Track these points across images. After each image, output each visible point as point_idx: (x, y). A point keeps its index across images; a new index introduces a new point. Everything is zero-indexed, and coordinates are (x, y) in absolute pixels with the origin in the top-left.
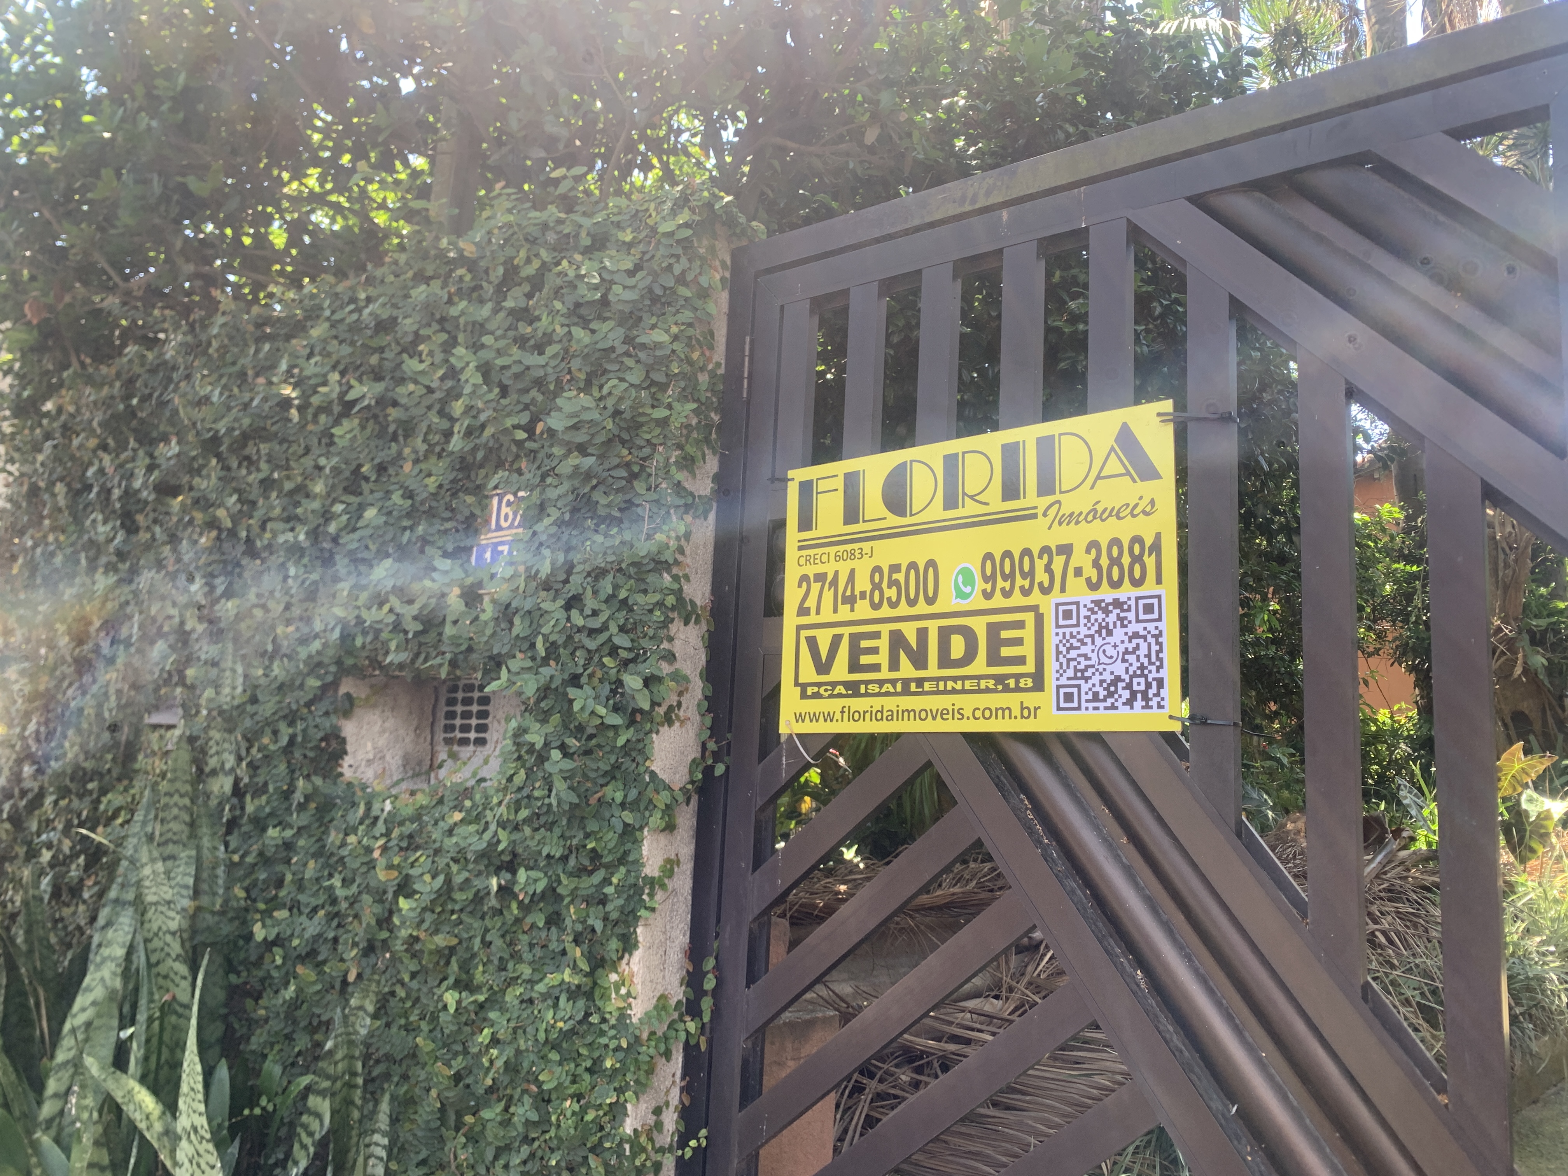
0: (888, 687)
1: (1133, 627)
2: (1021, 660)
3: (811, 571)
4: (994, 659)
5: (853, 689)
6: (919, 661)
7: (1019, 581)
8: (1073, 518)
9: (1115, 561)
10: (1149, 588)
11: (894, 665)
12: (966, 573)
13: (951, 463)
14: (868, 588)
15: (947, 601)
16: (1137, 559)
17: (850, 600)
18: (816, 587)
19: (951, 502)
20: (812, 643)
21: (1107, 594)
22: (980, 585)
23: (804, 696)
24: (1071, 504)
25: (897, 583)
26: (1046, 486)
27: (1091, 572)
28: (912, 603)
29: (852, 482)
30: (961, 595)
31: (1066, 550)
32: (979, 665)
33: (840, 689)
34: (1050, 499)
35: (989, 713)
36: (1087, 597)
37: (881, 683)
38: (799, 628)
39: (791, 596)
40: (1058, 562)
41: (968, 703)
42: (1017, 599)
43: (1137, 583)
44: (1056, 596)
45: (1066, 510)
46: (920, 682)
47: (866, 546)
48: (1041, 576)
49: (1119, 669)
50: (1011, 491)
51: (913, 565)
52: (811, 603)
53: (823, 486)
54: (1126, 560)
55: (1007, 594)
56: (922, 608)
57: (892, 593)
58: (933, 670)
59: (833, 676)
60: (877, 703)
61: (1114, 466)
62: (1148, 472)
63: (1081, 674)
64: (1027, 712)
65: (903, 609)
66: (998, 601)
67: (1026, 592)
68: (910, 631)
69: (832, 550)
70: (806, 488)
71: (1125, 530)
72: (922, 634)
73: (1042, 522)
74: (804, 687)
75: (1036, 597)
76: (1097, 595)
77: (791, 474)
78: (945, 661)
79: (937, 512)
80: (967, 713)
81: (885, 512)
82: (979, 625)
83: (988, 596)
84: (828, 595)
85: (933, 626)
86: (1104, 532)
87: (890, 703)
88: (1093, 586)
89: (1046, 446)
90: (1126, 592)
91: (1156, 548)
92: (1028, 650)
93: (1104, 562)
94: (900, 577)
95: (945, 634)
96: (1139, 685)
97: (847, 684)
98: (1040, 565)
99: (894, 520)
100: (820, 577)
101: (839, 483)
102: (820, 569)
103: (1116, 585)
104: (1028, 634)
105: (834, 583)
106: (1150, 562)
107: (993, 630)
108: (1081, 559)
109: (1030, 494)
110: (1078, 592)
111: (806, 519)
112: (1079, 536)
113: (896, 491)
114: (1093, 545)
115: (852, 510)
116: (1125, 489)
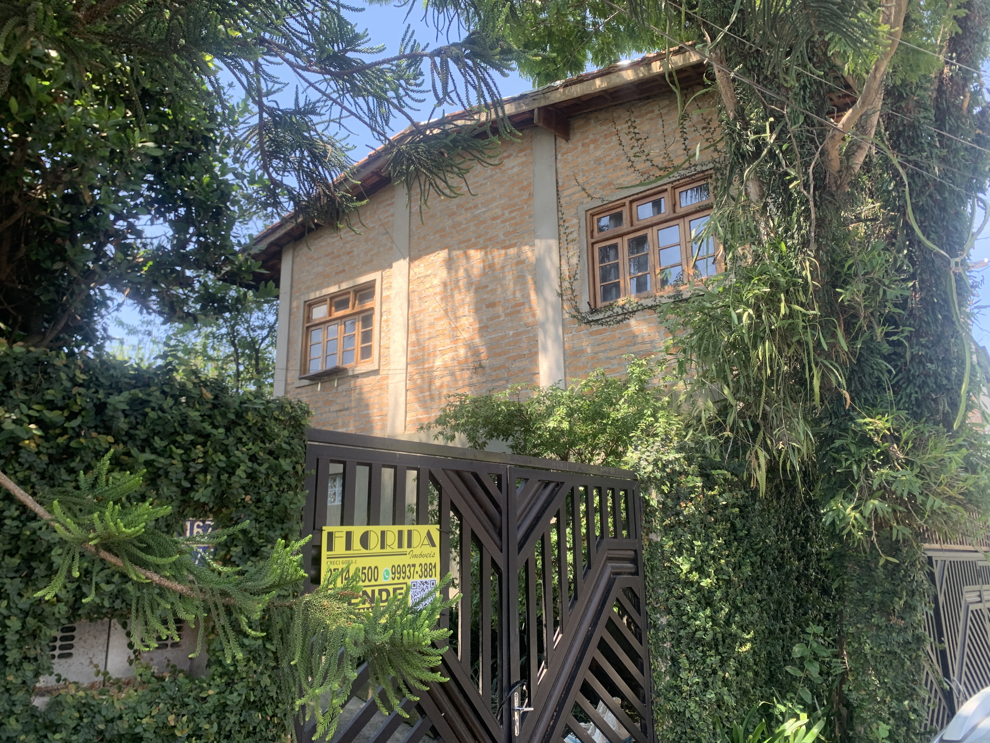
1: (429, 589)
3: (332, 567)
7: (402, 575)
8: (416, 556)
9: (426, 570)
10: (433, 578)
12: (387, 571)
13: (383, 533)
15: (381, 581)
16: (431, 570)
19: (383, 547)
21: (424, 579)
22: (391, 575)
24: (417, 551)
26: (409, 546)
27: (420, 573)
28: (370, 581)
29: (349, 535)
30: (385, 578)
31: (414, 565)
34: (410, 549)
36: (418, 580)
39: (324, 577)
40: (412, 569)
42: (401, 581)
43: (431, 576)
44: (411, 580)
47: (354, 559)
48: (408, 573)
50: (400, 545)
51: (370, 568)
53: (337, 534)
54: (428, 570)
55: (399, 579)
56: (373, 582)
61: (426, 542)
62: (433, 545)
65: (367, 583)
66: (396, 581)
67: (404, 578)
68: (369, 591)
69: (341, 560)
70: (330, 535)
71: (428, 561)
72: (373, 592)
73: (408, 556)
75: (406, 580)
76: (422, 580)
77: (324, 528)
79: (378, 550)
81: (360, 547)
82: (391, 589)
83: (393, 579)
85: (377, 589)
86: (423, 561)
88: (421, 577)
89: (410, 532)
90: (428, 579)
91: (435, 567)
93: (423, 570)
94: (366, 571)
95: (380, 592)
98: (408, 569)
99: (364, 551)
100: (336, 570)
101: (344, 535)
102: (336, 567)
103: (426, 577)
107: (395, 590)
108: (418, 569)
109: (405, 549)
110: (417, 579)
111: (330, 548)
112: (417, 561)
113: (365, 541)
114: (421, 565)
115: (348, 546)
116: (428, 549)
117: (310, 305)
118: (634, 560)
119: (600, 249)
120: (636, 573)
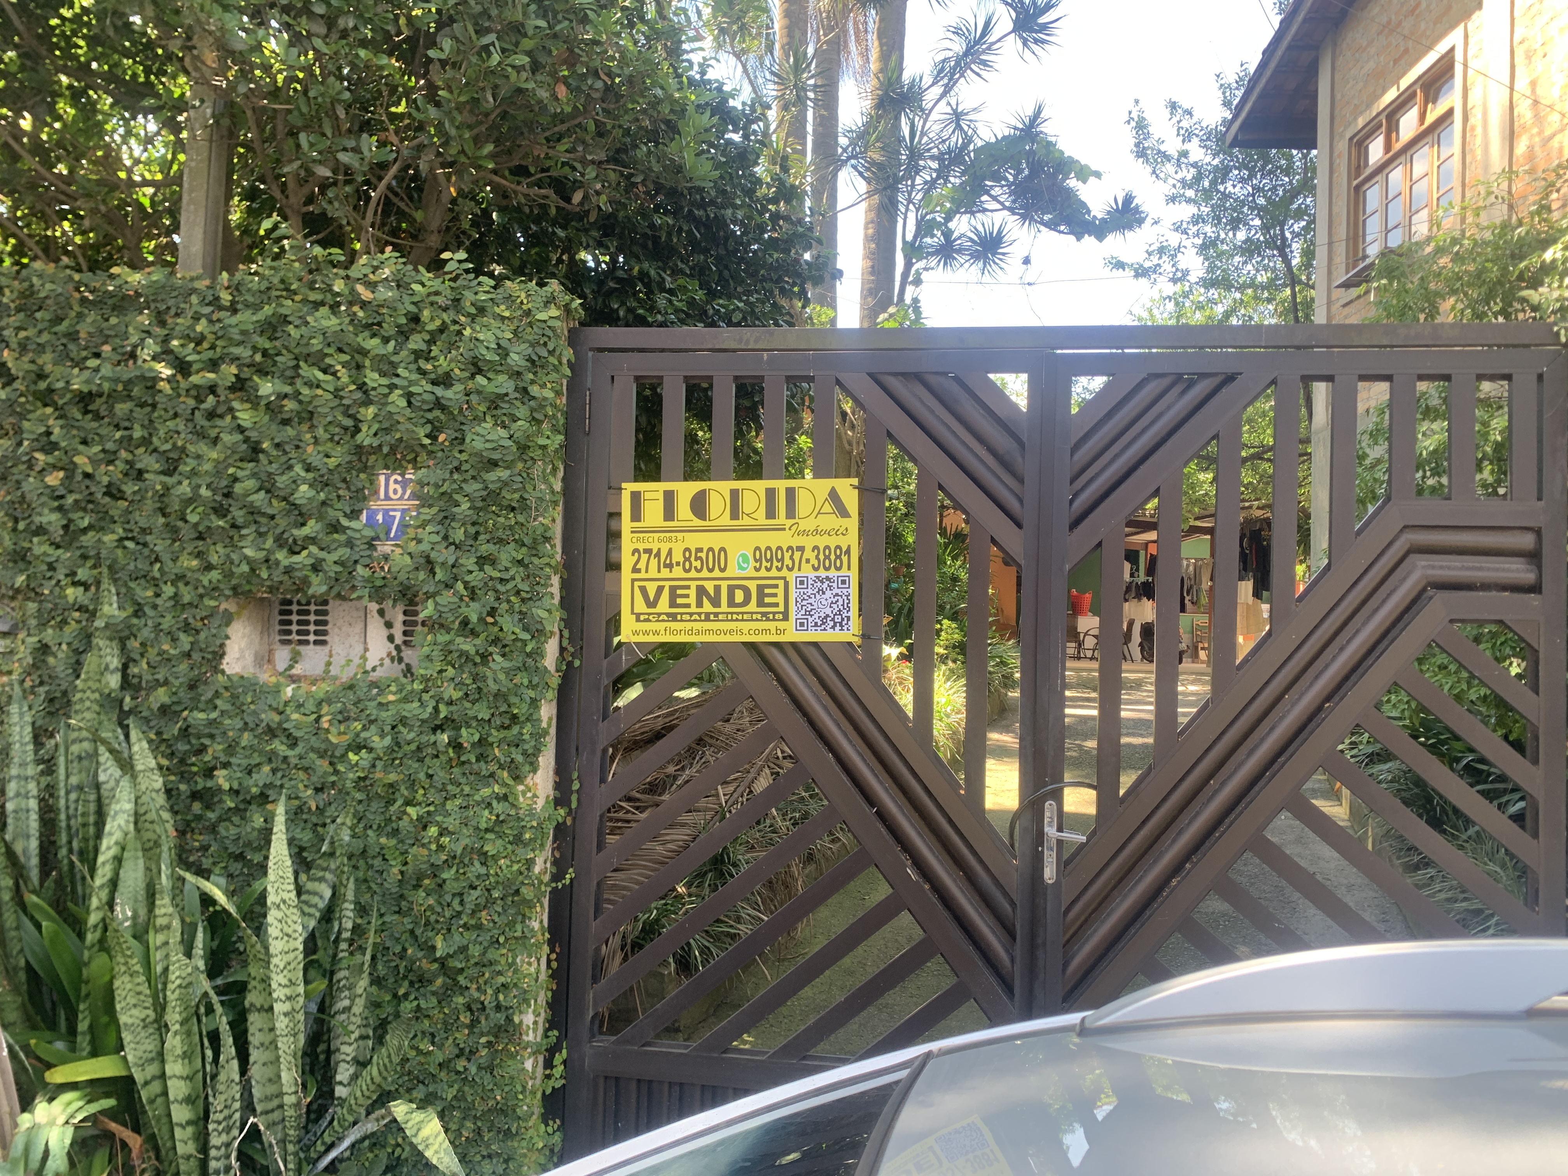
0: (696, 617)
1: (836, 591)
2: (776, 605)
3: (641, 547)
4: (760, 603)
5: (673, 617)
6: (716, 602)
7: (775, 563)
8: (805, 533)
9: (827, 557)
10: (844, 572)
11: (700, 604)
12: (744, 556)
13: (735, 494)
14: (682, 560)
15: (733, 570)
16: (838, 557)
17: (670, 566)
18: (645, 557)
19: (735, 515)
20: (643, 590)
21: (822, 573)
22: (752, 563)
23: (638, 620)
24: (804, 525)
25: (701, 558)
26: (791, 513)
27: (814, 561)
28: (711, 570)
29: (669, 497)
30: (741, 568)
31: (801, 549)
32: (752, 606)
33: (665, 617)
34: (792, 521)
35: (757, 632)
36: (812, 574)
37: (691, 614)
38: (633, 580)
39: (627, 561)
40: (797, 555)
41: (745, 626)
42: (774, 573)
43: (838, 569)
44: (795, 573)
45: (801, 528)
46: (716, 615)
47: (680, 535)
48: (788, 562)
49: (828, 611)
50: (771, 513)
51: (711, 549)
52: (642, 565)
53: (647, 496)
54: (833, 557)
55: (768, 570)
56: (717, 573)
57: (698, 564)
58: (724, 607)
59: (657, 610)
60: (689, 625)
61: (827, 508)
63: (809, 613)
64: (779, 631)
65: (705, 573)
66: (763, 573)
67: (779, 569)
69: (656, 535)
70: (636, 497)
71: (832, 542)
73: (788, 533)
74: (638, 616)
75: (784, 572)
76: (817, 574)
77: (624, 485)
78: (731, 603)
79: (726, 520)
80: (745, 631)
82: (752, 586)
83: (757, 570)
84: (654, 562)
85: (724, 585)
86: (822, 541)
87: (697, 626)
88: (816, 569)
89: (790, 493)
90: (833, 573)
91: (848, 552)
92: (780, 600)
93: (822, 557)
94: (703, 555)
95: (731, 590)
96: (838, 619)
97: (667, 614)
98: (787, 555)
99: (698, 522)
100: (648, 551)
101: (661, 496)
102: (648, 546)
103: (827, 569)
104: (780, 591)
105: (658, 555)
106: (845, 559)
107: (760, 588)
108: (809, 554)
109: (782, 520)
110: (807, 571)
111: (636, 516)
113: (699, 506)
114: (816, 548)
115: (669, 513)
116: (833, 521)
117: (1363, 139)
118: (1534, 556)
120: (1535, 588)
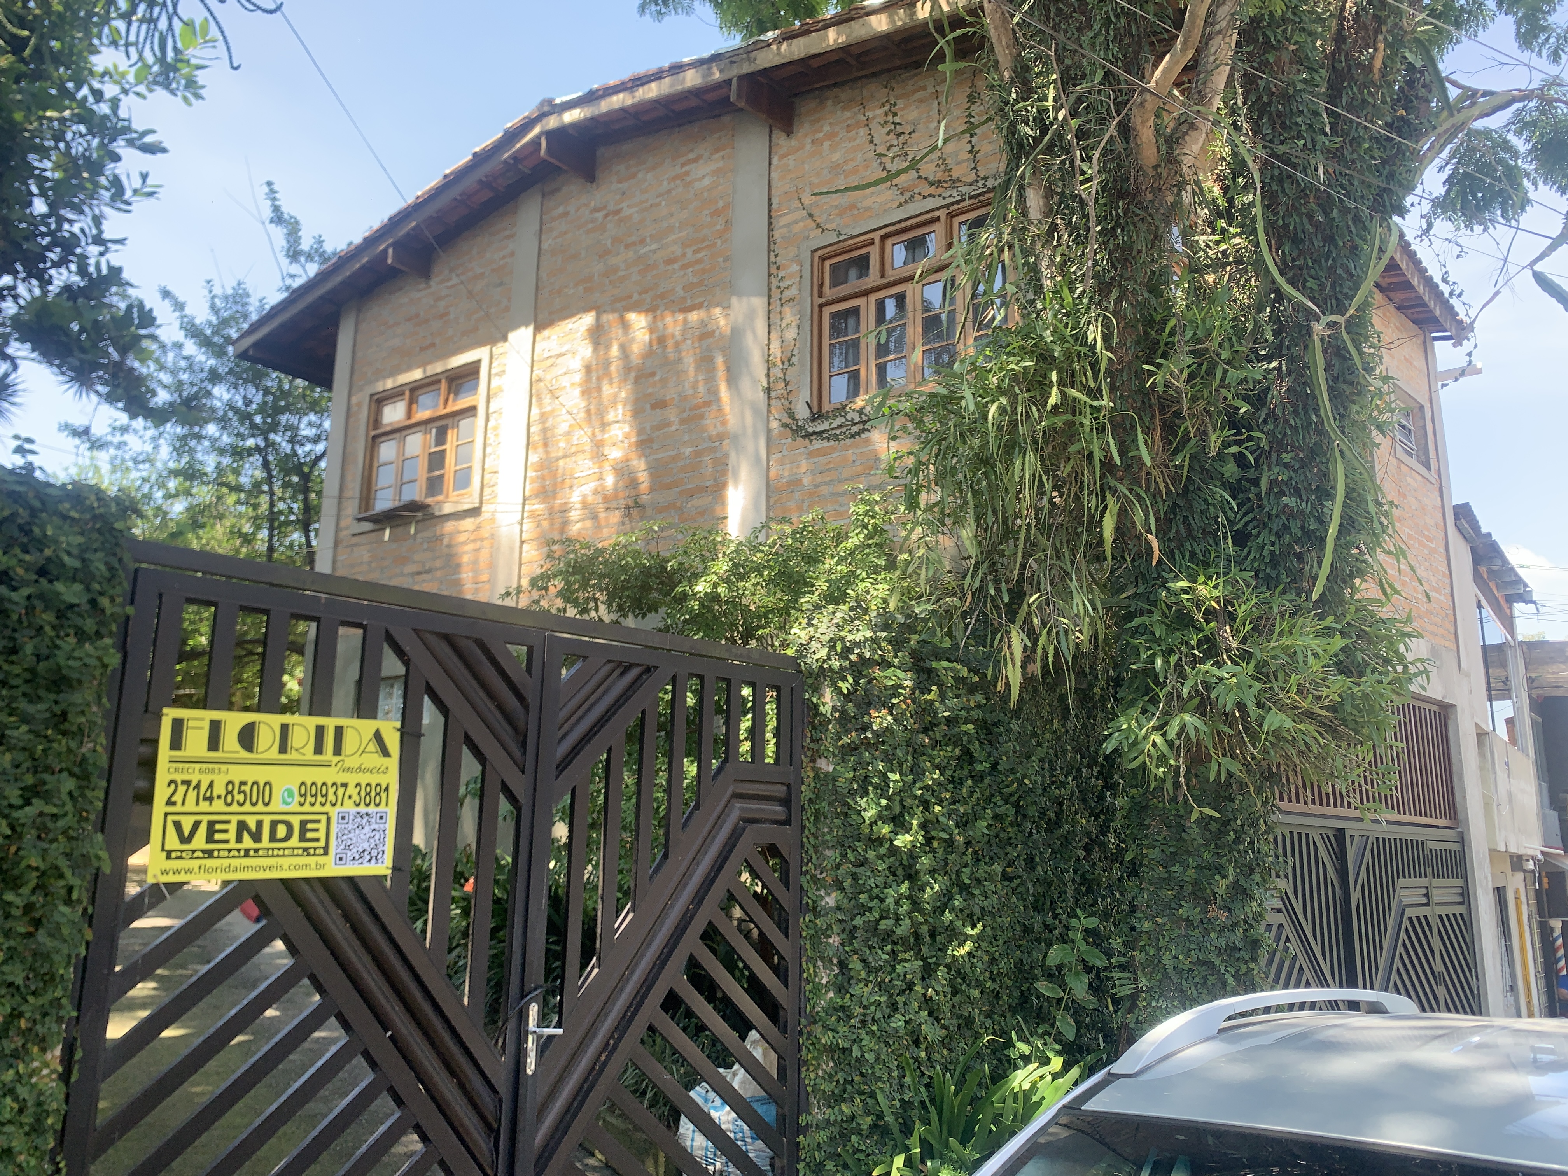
0: (236, 853)
1: (373, 826)
2: (317, 840)
3: (179, 778)
4: (302, 839)
5: (209, 854)
6: (257, 837)
7: (320, 799)
8: (349, 770)
9: (368, 794)
10: (383, 808)
11: (239, 840)
12: (289, 791)
13: (285, 728)
14: (224, 793)
15: (276, 805)
16: (378, 794)
17: (210, 799)
18: (182, 789)
19: (283, 749)
20: (178, 825)
21: (363, 809)
22: (297, 798)
23: (169, 857)
24: (350, 762)
25: (244, 792)
26: (338, 751)
27: (356, 798)
28: (254, 805)
29: (215, 728)
30: (285, 802)
31: (345, 785)
32: (294, 841)
33: (200, 854)
34: (338, 758)
35: (297, 867)
36: (354, 810)
38: (166, 815)
39: (161, 793)
40: (341, 791)
41: (285, 862)
42: (318, 808)
43: (377, 805)
44: (338, 808)
45: (346, 765)
47: (224, 767)
48: (331, 797)
49: (366, 845)
50: (319, 749)
51: (255, 783)
52: (178, 798)
53: (191, 723)
54: (373, 794)
55: (312, 805)
56: (260, 807)
57: (241, 798)
59: (192, 846)
60: (226, 862)
61: (373, 747)
62: (386, 753)
63: (348, 848)
64: (318, 866)
65: (248, 807)
66: (307, 808)
68: (252, 822)
69: (197, 766)
70: (178, 725)
71: (374, 779)
72: (259, 824)
73: (333, 770)
74: (169, 853)
75: (328, 808)
76: (359, 809)
77: (165, 710)
79: (274, 753)
81: (237, 747)
82: (296, 821)
85: (267, 820)
86: (364, 779)
88: (358, 805)
89: (339, 731)
90: (372, 809)
91: (387, 789)
92: (322, 835)
93: (363, 794)
94: (247, 788)
95: (274, 824)
96: (374, 853)
98: (331, 791)
99: (244, 754)
101: (206, 725)
102: (186, 777)
103: (368, 805)
104: (322, 826)
106: (384, 795)
107: (303, 823)
108: (352, 790)
109: (329, 754)
110: (349, 807)
111: (176, 743)
112: (352, 779)
113: (247, 737)
114: (358, 785)
115: (214, 743)
116: (375, 760)
117: (380, 401)
118: (786, 802)
119: (834, 315)
120: (787, 822)
